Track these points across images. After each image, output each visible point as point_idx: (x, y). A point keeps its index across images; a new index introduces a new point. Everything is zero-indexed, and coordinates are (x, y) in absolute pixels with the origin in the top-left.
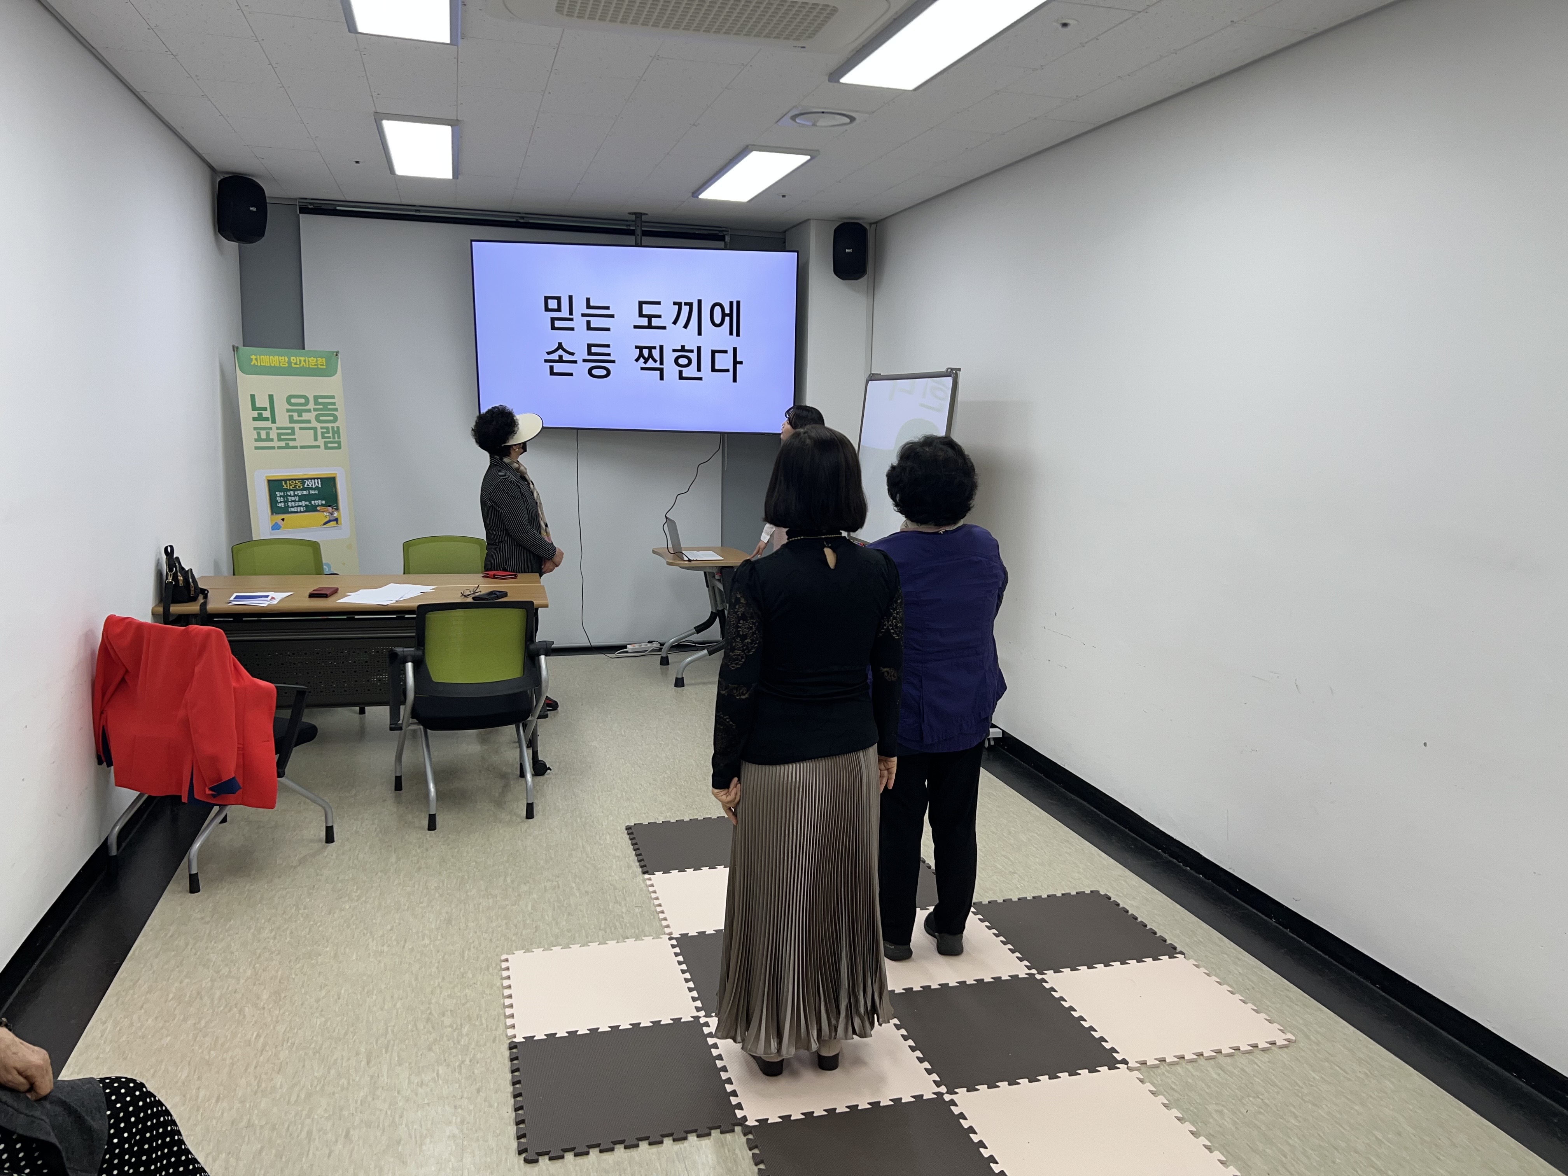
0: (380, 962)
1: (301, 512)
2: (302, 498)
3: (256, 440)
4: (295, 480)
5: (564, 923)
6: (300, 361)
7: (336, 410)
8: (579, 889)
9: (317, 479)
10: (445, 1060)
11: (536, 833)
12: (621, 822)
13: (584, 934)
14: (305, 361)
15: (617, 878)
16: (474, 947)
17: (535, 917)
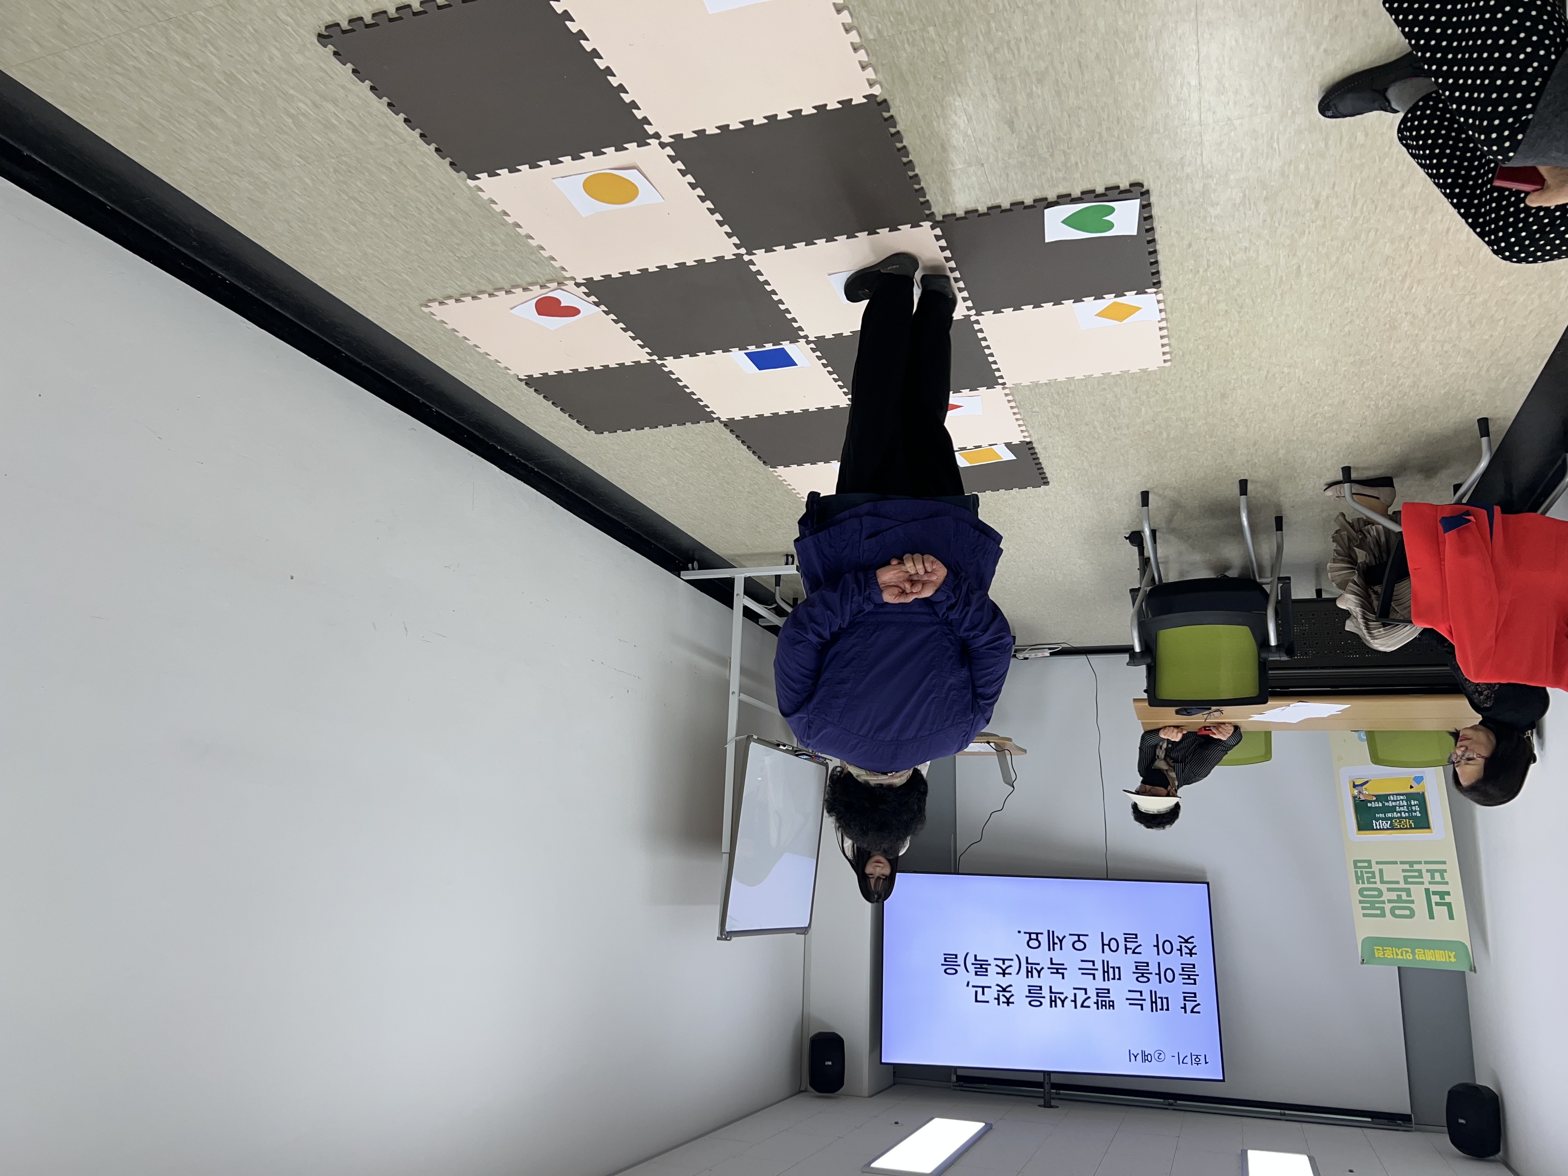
0: (1291, 358)
1: (1393, 795)
2: (1393, 809)
3: (1445, 871)
4: (1401, 829)
5: (1109, 396)
6: (1402, 955)
7: (1361, 902)
8: (1095, 428)
9: (1377, 829)
11: (1138, 478)
12: (1054, 489)
13: (1089, 387)
14: (1397, 955)
15: (1057, 438)
16: (1198, 373)
17: (1138, 401)
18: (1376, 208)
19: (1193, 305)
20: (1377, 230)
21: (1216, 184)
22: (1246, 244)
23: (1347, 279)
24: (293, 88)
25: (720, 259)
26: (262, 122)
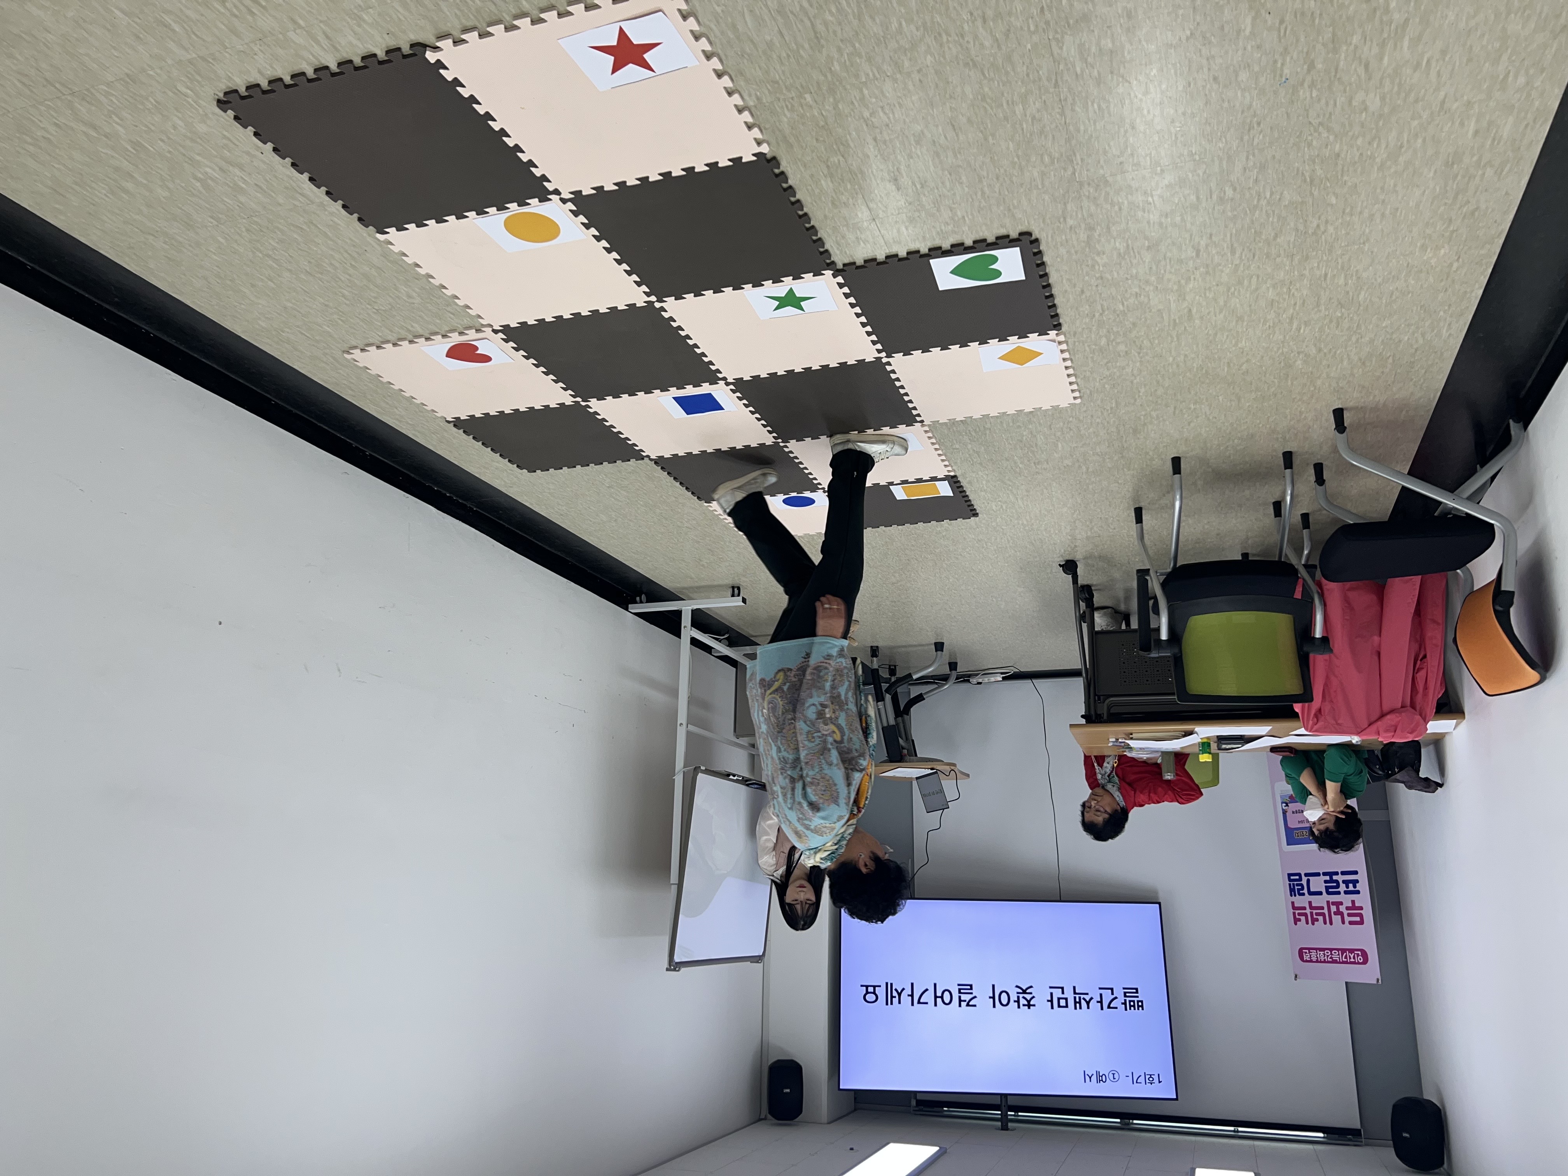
0: (1196, 394)
5: (1024, 433)
8: (1015, 463)
10: (1118, 315)
12: (984, 521)
13: (1005, 425)
15: (980, 473)
16: (1108, 410)
17: (1053, 437)
18: (1254, 257)
19: (1094, 347)
20: (1258, 277)
21: (1099, 235)
22: (1137, 290)
23: (1237, 321)
24: (199, 154)
25: (632, 306)
26: (171, 185)
